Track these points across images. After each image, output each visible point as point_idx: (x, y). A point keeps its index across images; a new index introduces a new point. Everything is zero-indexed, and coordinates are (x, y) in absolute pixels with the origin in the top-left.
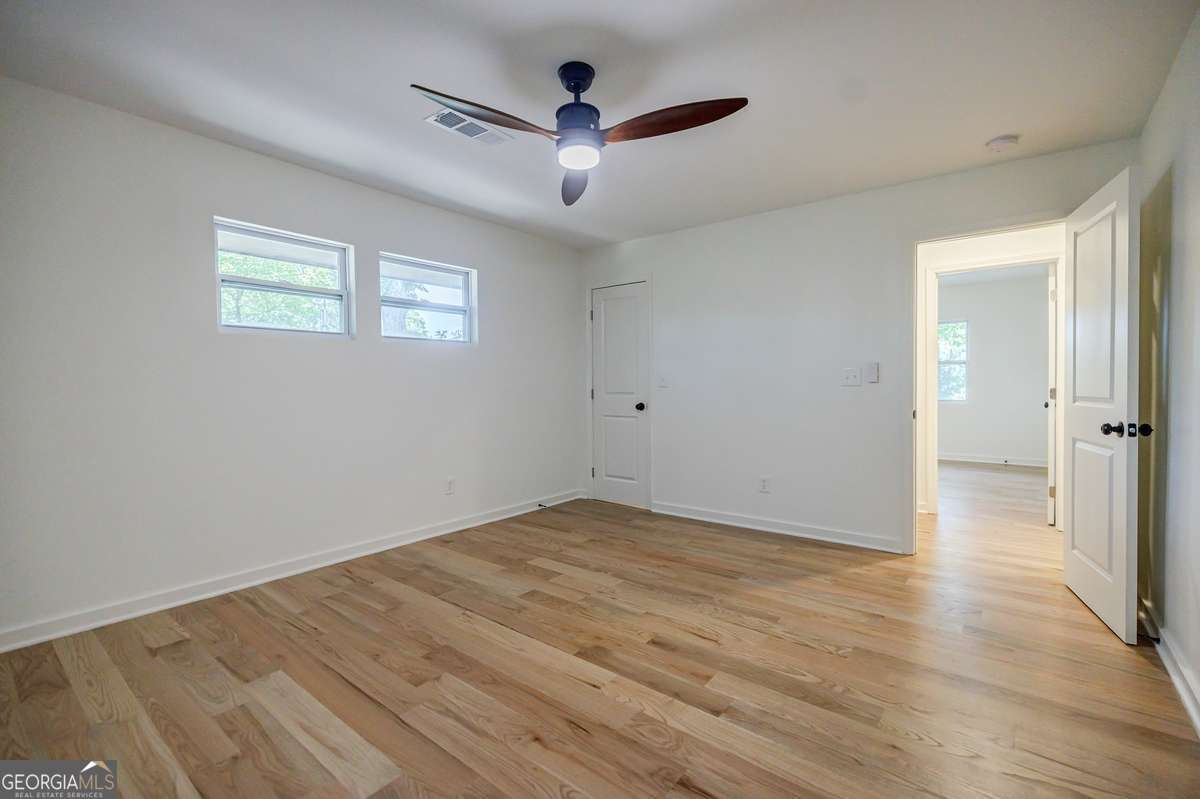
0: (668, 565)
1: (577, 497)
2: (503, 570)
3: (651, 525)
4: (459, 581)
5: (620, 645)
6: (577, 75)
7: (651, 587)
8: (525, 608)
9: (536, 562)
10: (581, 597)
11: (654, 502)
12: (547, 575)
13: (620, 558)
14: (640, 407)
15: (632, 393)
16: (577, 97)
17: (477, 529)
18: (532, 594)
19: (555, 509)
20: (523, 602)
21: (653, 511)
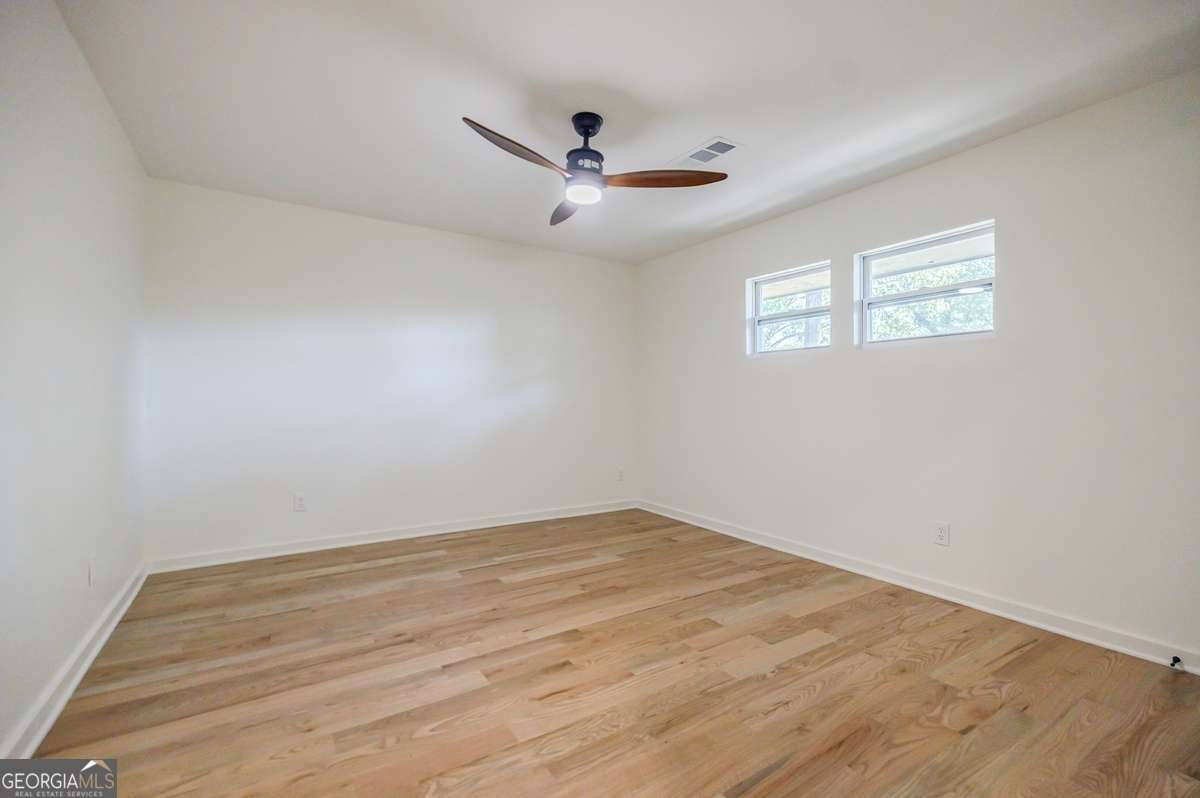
6: (587, 123)
16: (586, 142)
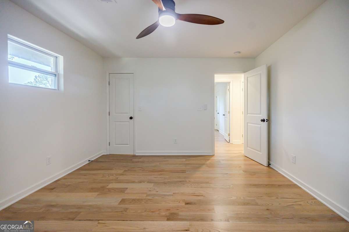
0: (162, 173)
1: (102, 155)
2: (99, 194)
3: (140, 160)
4: (80, 207)
5: (178, 209)
7: (165, 183)
8: (127, 209)
9: (111, 186)
10: (145, 195)
11: (136, 151)
12: (122, 191)
13: (143, 175)
14: (131, 118)
15: (127, 113)
17: (64, 178)
18: (123, 201)
19: (96, 161)
20: (122, 206)
21: (137, 155)
